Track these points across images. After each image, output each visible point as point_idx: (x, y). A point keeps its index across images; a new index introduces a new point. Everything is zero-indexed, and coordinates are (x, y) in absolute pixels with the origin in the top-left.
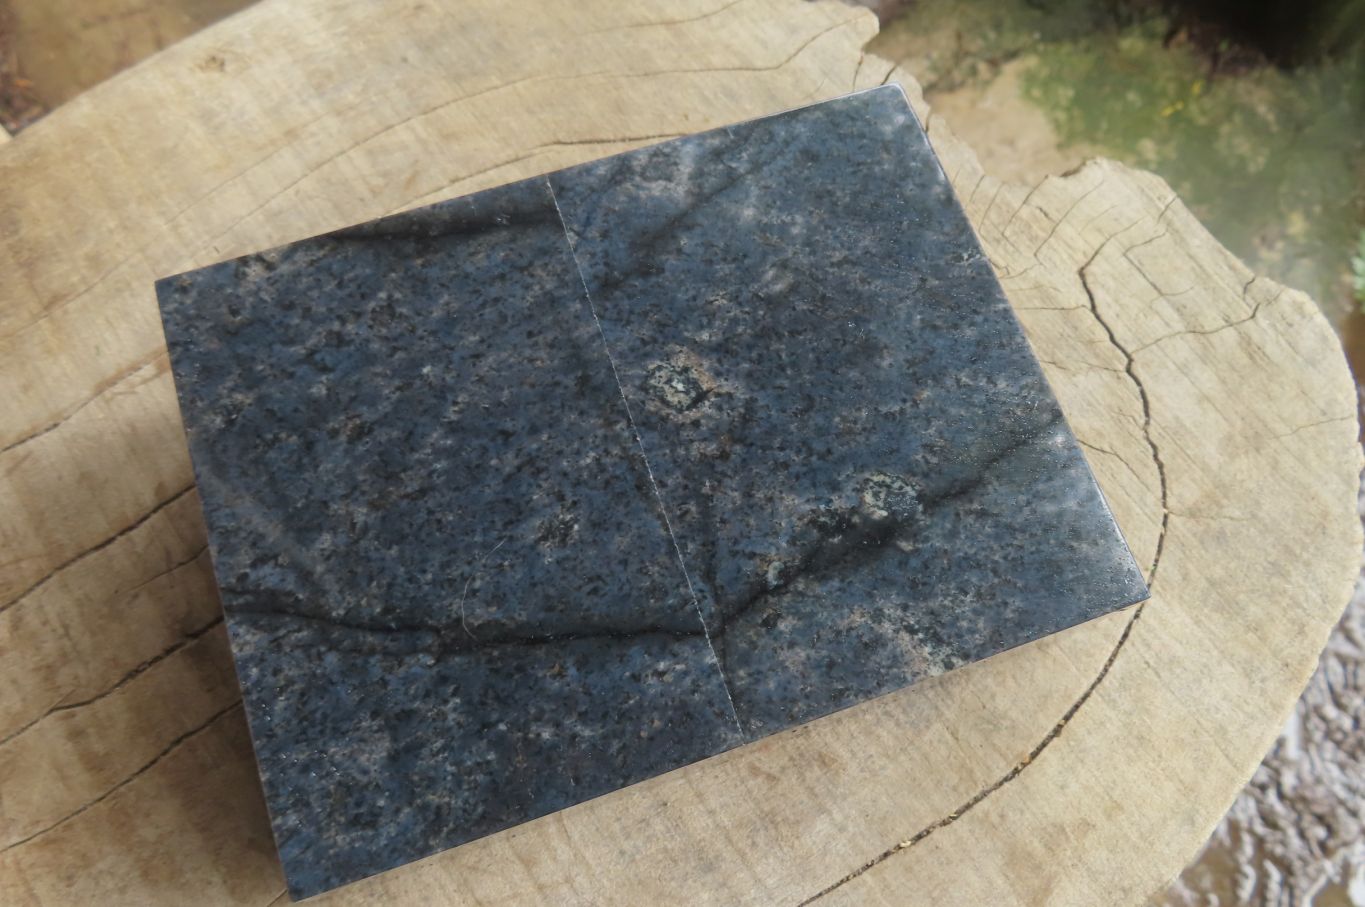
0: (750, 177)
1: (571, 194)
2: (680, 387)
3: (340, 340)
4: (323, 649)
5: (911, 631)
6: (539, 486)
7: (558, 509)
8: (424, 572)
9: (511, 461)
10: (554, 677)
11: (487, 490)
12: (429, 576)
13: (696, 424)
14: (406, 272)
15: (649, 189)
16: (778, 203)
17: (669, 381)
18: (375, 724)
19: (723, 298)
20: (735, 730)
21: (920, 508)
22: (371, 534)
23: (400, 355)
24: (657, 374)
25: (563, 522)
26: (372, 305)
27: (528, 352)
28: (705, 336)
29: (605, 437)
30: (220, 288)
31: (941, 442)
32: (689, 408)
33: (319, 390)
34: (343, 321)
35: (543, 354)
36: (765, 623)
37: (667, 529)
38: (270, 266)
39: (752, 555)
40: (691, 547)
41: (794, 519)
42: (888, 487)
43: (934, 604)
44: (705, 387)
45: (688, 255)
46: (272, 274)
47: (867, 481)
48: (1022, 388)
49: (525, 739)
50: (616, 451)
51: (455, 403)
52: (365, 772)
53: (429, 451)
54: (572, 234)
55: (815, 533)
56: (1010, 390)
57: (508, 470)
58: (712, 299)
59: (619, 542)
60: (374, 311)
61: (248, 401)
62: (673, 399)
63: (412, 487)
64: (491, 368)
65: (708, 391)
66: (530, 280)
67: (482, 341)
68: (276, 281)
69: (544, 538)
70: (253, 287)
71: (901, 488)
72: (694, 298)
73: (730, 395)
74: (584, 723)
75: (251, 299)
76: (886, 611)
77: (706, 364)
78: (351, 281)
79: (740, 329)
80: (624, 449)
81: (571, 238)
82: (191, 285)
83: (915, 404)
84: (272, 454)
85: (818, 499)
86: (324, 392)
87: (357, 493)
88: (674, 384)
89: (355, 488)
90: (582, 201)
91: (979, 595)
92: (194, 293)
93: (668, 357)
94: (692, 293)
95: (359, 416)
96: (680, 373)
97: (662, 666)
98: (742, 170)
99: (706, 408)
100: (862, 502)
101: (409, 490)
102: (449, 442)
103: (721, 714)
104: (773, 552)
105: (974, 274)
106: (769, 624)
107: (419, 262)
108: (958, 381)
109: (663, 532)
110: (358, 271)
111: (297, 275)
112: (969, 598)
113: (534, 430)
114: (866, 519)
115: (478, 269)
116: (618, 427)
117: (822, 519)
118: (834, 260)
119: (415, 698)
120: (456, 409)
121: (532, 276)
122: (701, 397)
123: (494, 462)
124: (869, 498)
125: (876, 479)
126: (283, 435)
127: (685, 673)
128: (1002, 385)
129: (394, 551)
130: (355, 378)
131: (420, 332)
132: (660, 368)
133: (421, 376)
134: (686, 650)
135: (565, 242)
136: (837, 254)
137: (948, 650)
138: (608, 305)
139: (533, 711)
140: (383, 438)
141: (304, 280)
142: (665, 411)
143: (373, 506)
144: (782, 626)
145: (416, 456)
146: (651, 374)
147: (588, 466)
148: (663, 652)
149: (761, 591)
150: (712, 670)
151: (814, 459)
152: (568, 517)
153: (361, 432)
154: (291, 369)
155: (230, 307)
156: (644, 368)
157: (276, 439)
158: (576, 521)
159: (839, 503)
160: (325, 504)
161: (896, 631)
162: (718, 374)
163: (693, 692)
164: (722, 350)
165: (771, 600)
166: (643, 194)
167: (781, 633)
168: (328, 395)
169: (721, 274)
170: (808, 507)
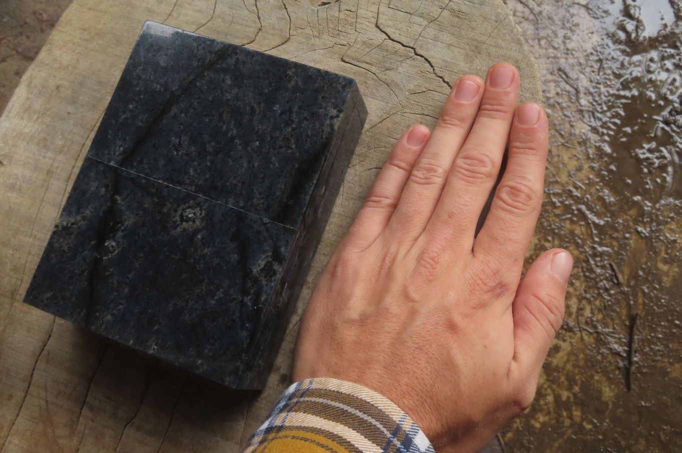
0: (241, 299)
1: (282, 232)
2: (190, 216)
3: (288, 123)
4: (200, 63)
5: (73, 224)
6: (195, 151)
7: (184, 152)
8: (198, 103)
9: (209, 148)
10: (143, 119)
11: (206, 136)
12: (195, 104)
13: (176, 211)
14: (296, 159)
15: (263, 260)
16: (223, 300)
17: (195, 214)
18: (170, 65)
19: (207, 253)
20: (91, 156)
21: (99, 257)
22: (220, 95)
23: (269, 139)
24: (200, 212)
25: (180, 151)
26: (293, 141)
27: (239, 178)
28: (199, 236)
29: (194, 181)
30: (336, 98)
31: (109, 281)
32: (182, 213)
33: (276, 108)
34: (293, 129)
35: (234, 182)
36: (108, 185)
37: (154, 178)
38: (332, 118)
39: (128, 196)
40: (144, 181)
41: (126, 217)
42: (112, 253)
43: (73, 237)
44: (184, 223)
45: (230, 254)
46: (329, 117)
47: (118, 248)
48: (103, 322)
49: (134, 100)
50: (188, 181)
51: (240, 144)
52: (160, 56)
53: (232, 127)
54: (267, 222)
55: (118, 220)
56: (106, 318)
57: (208, 146)
58: (209, 249)
59: (161, 162)
60: (290, 140)
61: (289, 85)
62: (188, 211)
63: (225, 116)
64: (242, 163)
65: (182, 224)
66: (262, 196)
67: (253, 166)
68: (325, 117)
69: (180, 142)
70: (328, 108)
71: (108, 256)
72: (214, 243)
73: (175, 228)
74: (125, 118)
75: (324, 105)
76: (83, 221)
77: (191, 229)
78: (306, 140)
79: (192, 249)
80: (186, 184)
81: (266, 220)
82: (345, 90)
83: (126, 284)
84: (267, 82)
85: (125, 229)
86: (275, 109)
87: (235, 99)
88: (193, 215)
89: (237, 99)
90: (277, 234)
91: (64, 251)
92: (341, 89)
93: (202, 220)
94: (216, 244)
95: (258, 114)
96: (194, 219)
97: (122, 149)
98: (245, 298)
99: (177, 218)
100: (114, 241)
101: (224, 114)
102: (229, 135)
103: (97, 155)
104: (123, 203)
105: (148, 344)
106: (107, 186)
107: (296, 166)
108: (121, 304)
109: (154, 176)
110: (308, 144)
111: (322, 124)
112: (66, 248)
113: (212, 162)
114: (109, 238)
115: (279, 183)
116: (194, 187)
117: (120, 225)
118: (190, 301)
119: (167, 79)
120: (238, 144)
121: (263, 198)
122: (182, 219)
123: (213, 144)
124: (114, 244)
125: (117, 251)
126: (270, 89)
127: (115, 154)
128: (109, 317)
129: (210, 99)
130: (272, 121)
131: (272, 150)
132: (201, 214)
133: (257, 140)
134: (119, 159)
135: (266, 217)
136: (191, 304)
137: (60, 230)
138: (234, 214)
139: (139, 107)
140: (246, 117)
141: (318, 126)
142: (187, 205)
143: (228, 100)
144: (103, 190)
145: (233, 123)
146: (201, 210)
147: (189, 169)
148: (124, 152)
149: (117, 190)
150: (109, 161)
151: (137, 238)
152: (180, 153)
153: (253, 111)
154: (290, 103)
155: (326, 97)
156: (204, 209)
157: (270, 86)
158: (177, 154)
159: (120, 234)
160: (239, 88)
161: (76, 220)
162: (185, 230)
163: (109, 152)
164: (192, 237)
165: (113, 192)
166: (263, 256)
167: (102, 188)
168: (273, 109)
169: (215, 259)
170: (126, 224)
